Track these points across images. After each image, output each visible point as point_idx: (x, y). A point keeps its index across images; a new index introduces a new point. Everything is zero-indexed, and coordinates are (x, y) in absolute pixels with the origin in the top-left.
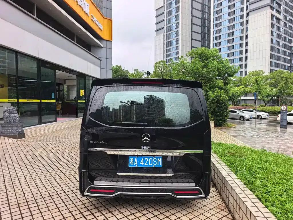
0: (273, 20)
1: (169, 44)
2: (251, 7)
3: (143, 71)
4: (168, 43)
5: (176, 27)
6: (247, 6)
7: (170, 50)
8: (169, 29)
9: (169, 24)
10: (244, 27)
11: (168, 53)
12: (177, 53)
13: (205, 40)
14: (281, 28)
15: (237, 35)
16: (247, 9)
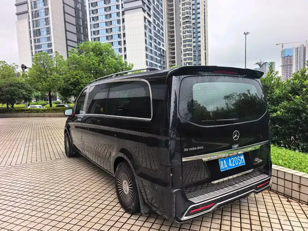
0: (146, 23)
1: (37, 33)
2: (126, 6)
3: (14, 64)
4: (35, 32)
5: (45, 13)
6: (122, 4)
7: (39, 41)
8: (36, 14)
9: (35, 8)
10: (121, 25)
11: (37, 44)
12: (50, 45)
13: (81, 33)
14: (152, 31)
15: (115, 32)
16: (122, 7)
